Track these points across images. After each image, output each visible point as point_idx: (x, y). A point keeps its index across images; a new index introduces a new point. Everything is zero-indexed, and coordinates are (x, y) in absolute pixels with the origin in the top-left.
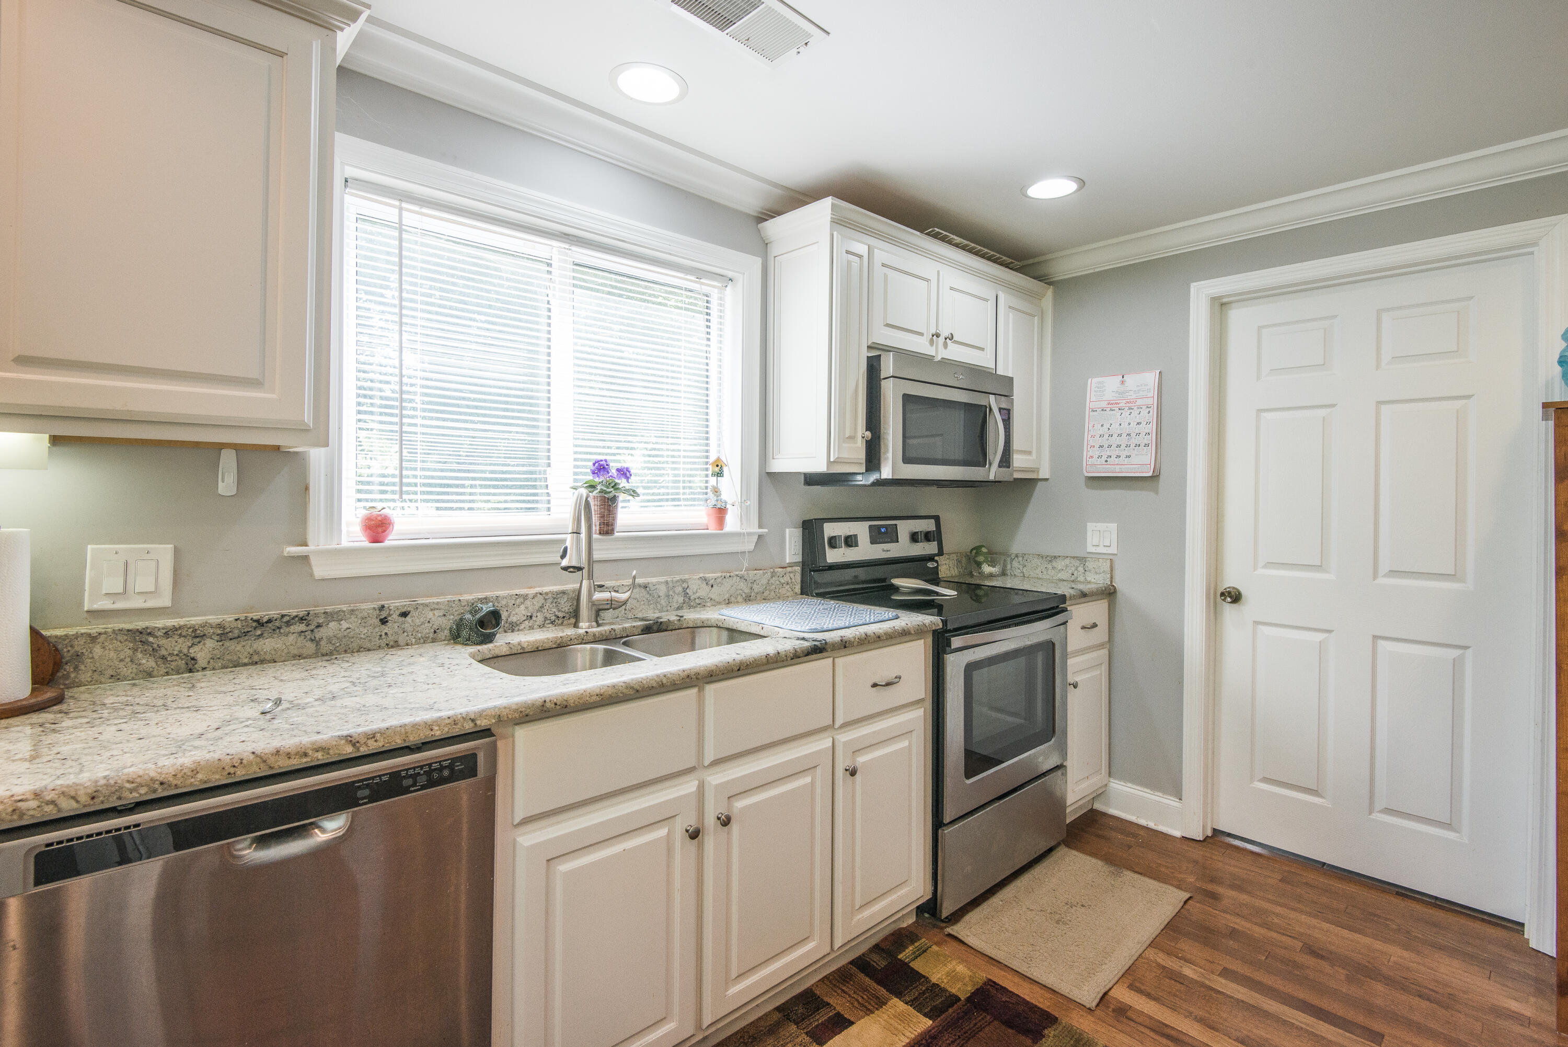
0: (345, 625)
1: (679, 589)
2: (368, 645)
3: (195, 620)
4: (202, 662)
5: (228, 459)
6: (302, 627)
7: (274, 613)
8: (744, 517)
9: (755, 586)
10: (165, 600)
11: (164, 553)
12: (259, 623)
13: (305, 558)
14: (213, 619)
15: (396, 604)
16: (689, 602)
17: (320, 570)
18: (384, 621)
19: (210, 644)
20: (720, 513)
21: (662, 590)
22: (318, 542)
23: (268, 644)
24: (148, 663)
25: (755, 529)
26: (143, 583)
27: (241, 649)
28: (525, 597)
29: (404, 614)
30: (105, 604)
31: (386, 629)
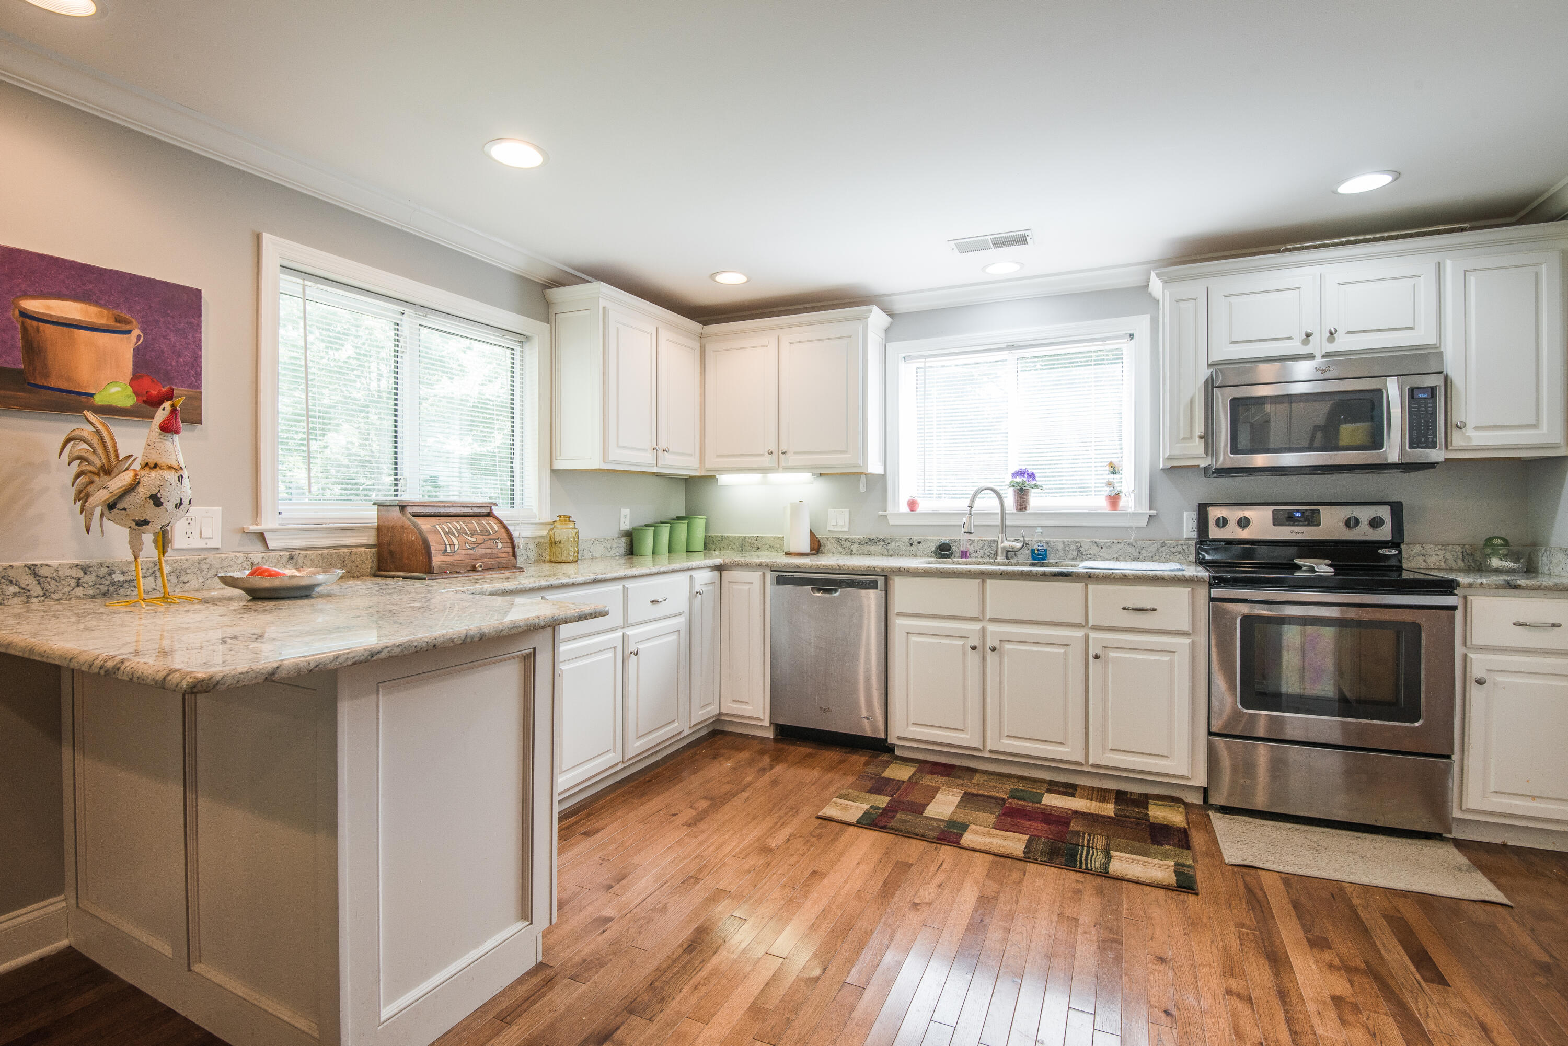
0: (897, 544)
1: (1074, 547)
2: (906, 554)
3: (853, 537)
4: (854, 552)
5: (863, 478)
6: (883, 543)
7: (875, 537)
8: (1138, 500)
9: (1143, 551)
10: (846, 529)
11: (846, 511)
12: (870, 540)
13: (885, 516)
14: (858, 537)
15: (916, 538)
16: (1081, 555)
17: (892, 521)
18: (911, 545)
19: (856, 545)
20: (1114, 499)
21: (1061, 546)
22: (890, 510)
23: (873, 548)
24: (841, 549)
25: (1146, 510)
26: (841, 523)
27: (865, 548)
28: (973, 541)
29: (919, 543)
30: (832, 529)
31: (912, 548)
